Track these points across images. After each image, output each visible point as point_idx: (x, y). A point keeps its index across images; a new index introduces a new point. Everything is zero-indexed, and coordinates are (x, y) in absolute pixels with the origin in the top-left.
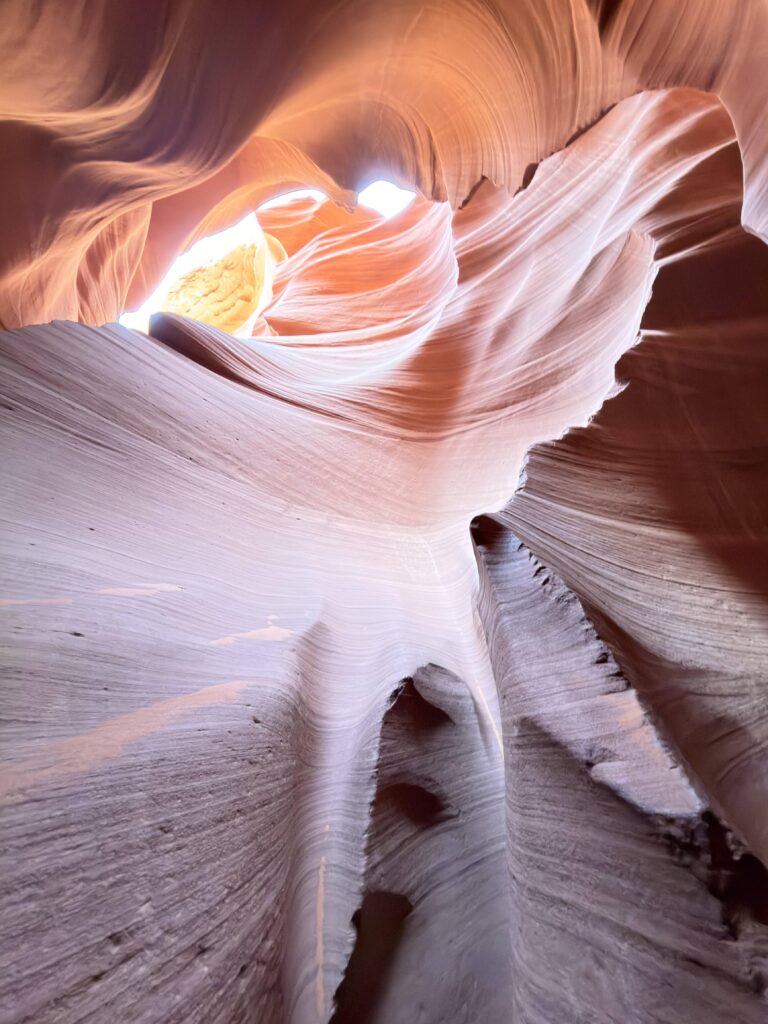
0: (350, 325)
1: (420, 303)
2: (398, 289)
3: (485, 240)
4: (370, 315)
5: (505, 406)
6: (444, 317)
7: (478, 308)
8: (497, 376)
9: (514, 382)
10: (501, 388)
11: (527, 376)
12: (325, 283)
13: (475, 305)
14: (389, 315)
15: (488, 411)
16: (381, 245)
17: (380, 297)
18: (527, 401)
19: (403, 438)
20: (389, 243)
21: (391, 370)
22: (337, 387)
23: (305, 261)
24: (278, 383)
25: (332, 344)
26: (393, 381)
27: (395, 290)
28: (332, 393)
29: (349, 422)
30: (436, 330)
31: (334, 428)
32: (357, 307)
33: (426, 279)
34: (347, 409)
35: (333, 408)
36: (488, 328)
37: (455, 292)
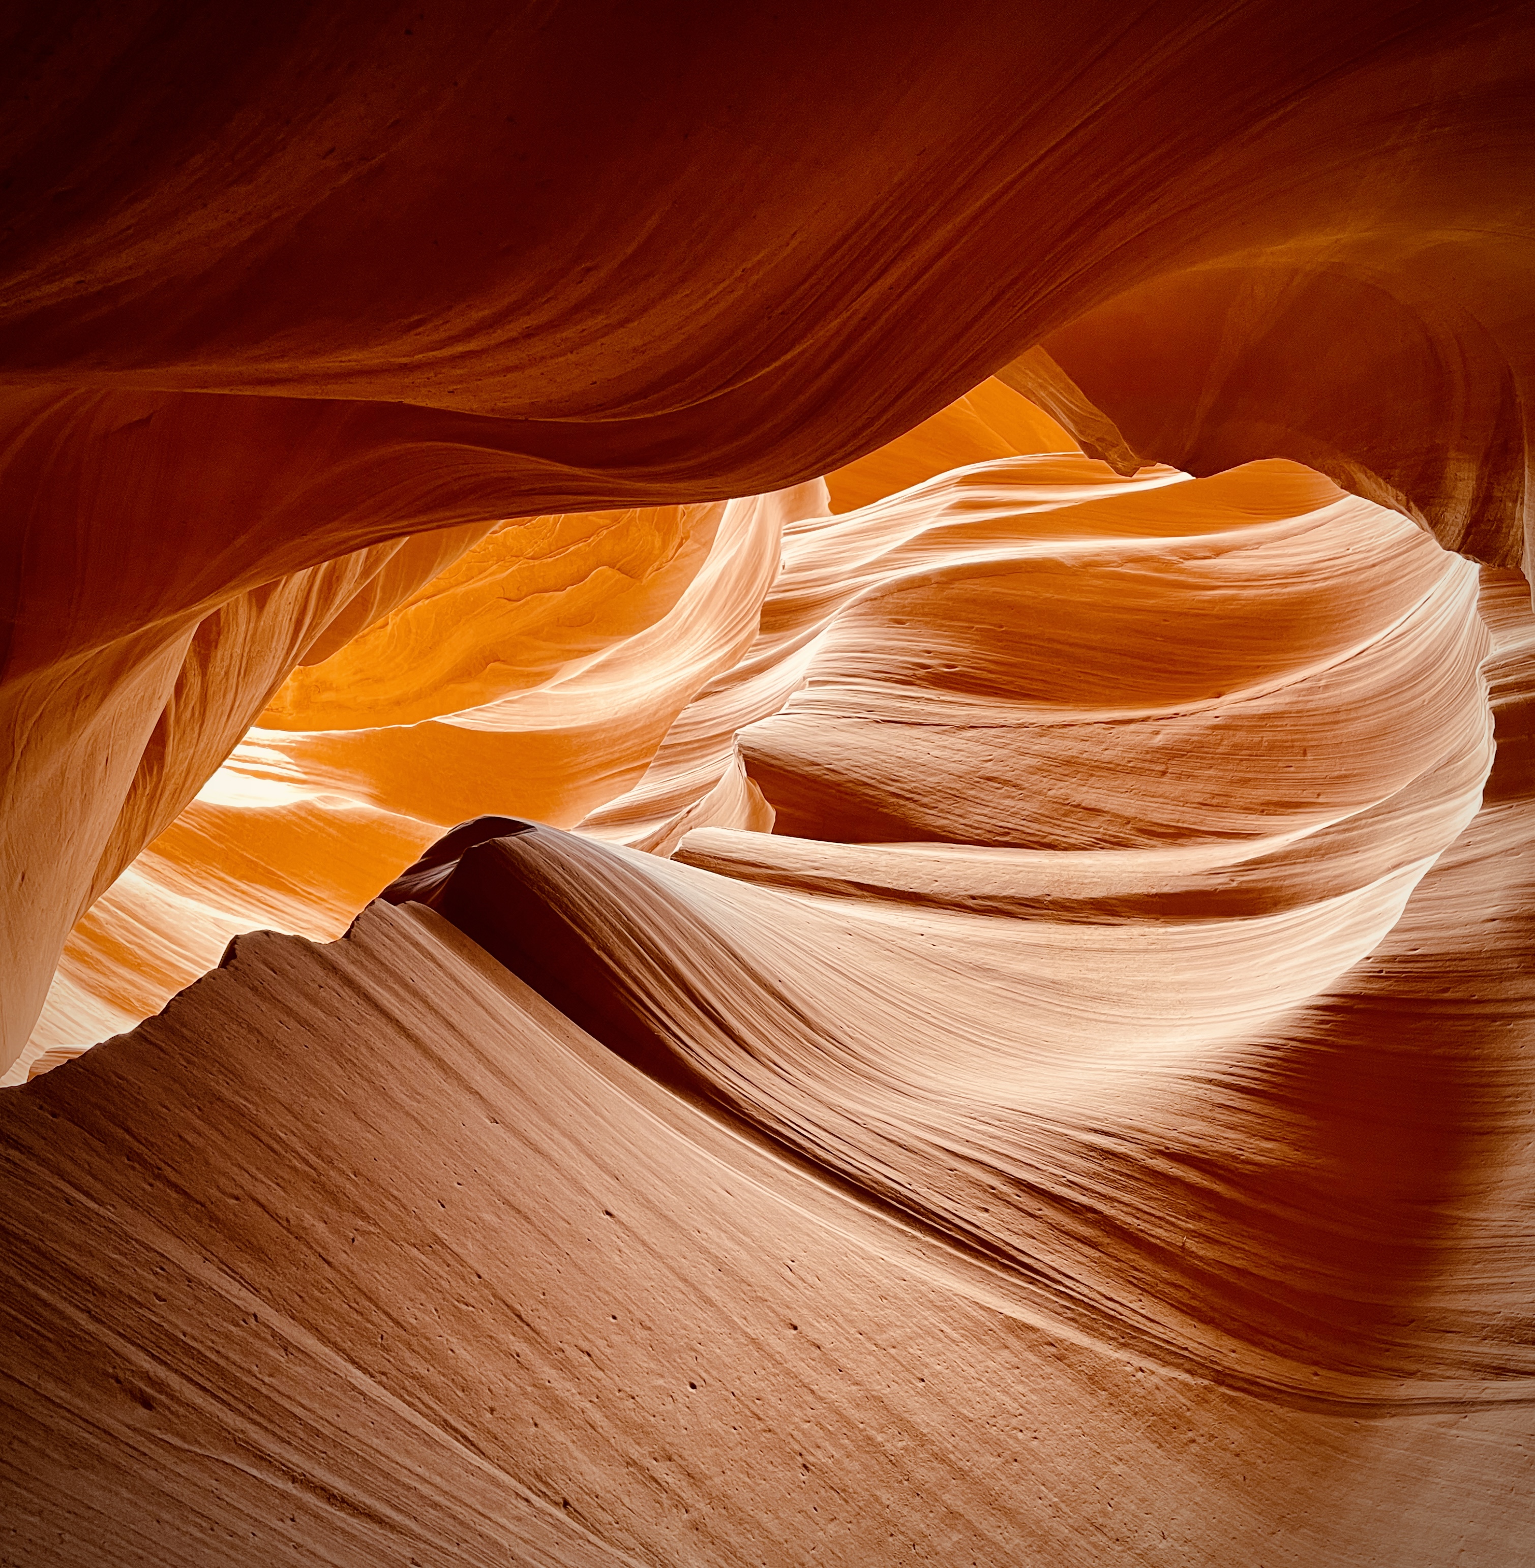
1: (1307, 795)
12: (963, 649)
14: (1189, 818)
16: (1188, 554)
19: (1222, 1377)
20: (1219, 551)
21: (1194, 1079)
22: (997, 1123)
23: (898, 550)
24: (807, 1093)
25: (970, 903)
26: (1199, 1127)
27: (1215, 727)
28: (981, 1148)
29: (1033, 1281)
30: (1393, 959)
31: (982, 1307)
32: (1068, 762)
33: (1342, 716)
34: (1029, 1225)
35: (980, 1218)
37: (1470, 832)
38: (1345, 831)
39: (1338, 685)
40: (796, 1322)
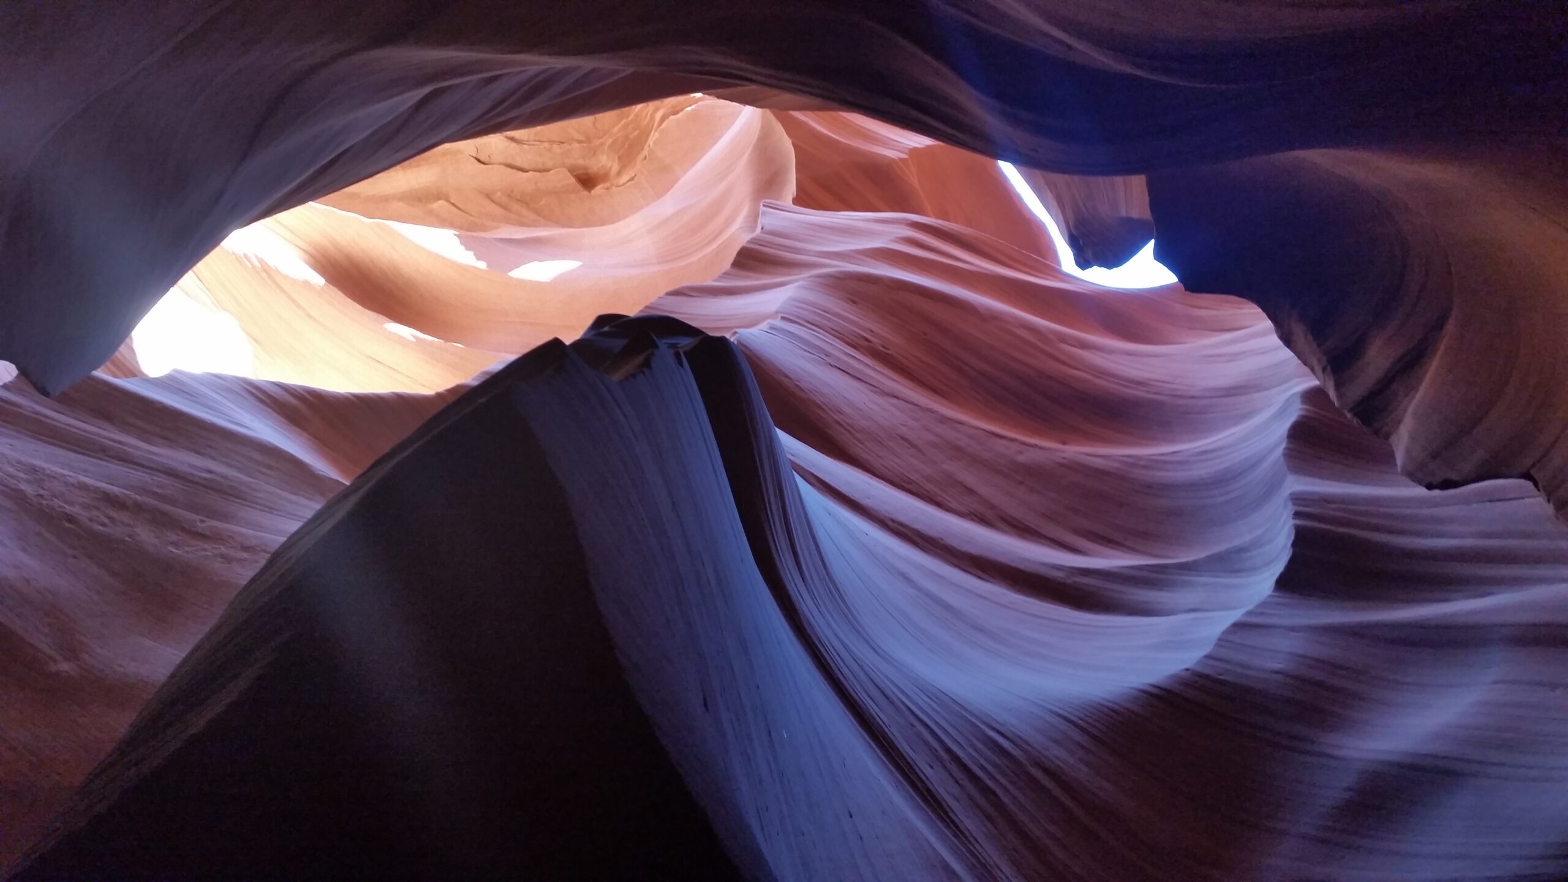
0: (929, 486)
2: (1074, 467)
3: (1377, 528)
4: (984, 490)
6: (1224, 653)
7: (1320, 684)
12: (897, 340)
13: (1319, 676)
14: (1032, 520)
16: (1063, 339)
17: (1021, 458)
21: (1059, 715)
22: (936, 700)
25: (891, 524)
26: (1062, 754)
27: (1063, 465)
29: (956, 836)
30: (1201, 676)
31: (930, 845)
32: (958, 449)
33: (1155, 492)
34: (956, 790)
35: (928, 771)
36: (1343, 759)
37: (1264, 604)
38: (1157, 572)
40: (852, 813)
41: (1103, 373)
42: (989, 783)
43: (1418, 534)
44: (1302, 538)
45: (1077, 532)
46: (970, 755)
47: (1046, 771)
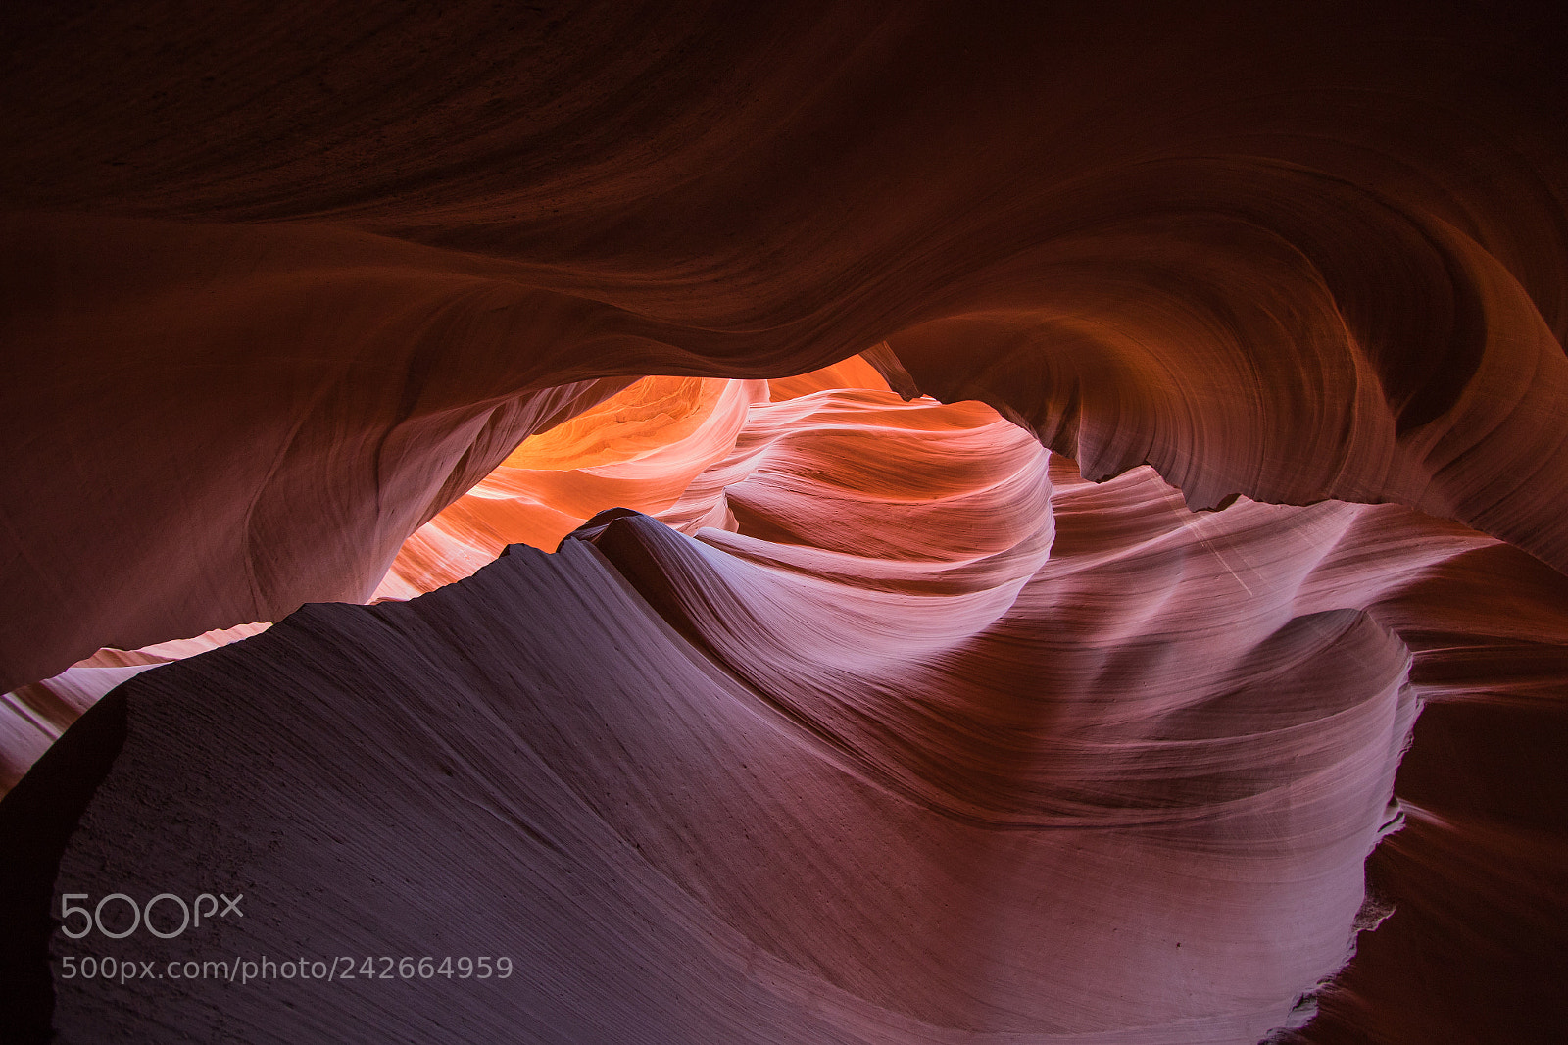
0: (854, 545)
1: (972, 545)
2: (942, 511)
3: (1104, 506)
4: (889, 539)
5: (1118, 804)
7: (1080, 608)
8: (1104, 741)
9: (1138, 766)
10: (1109, 768)
11: (1162, 764)
12: (828, 465)
13: (1078, 603)
14: (920, 549)
15: (1087, 801)
16: (925, 438)
17: (909, 514)
18: (1160, 811)
19: (932, 806)
20: (938, 438)
23: (802, 420)
24: (753, 653)
25: (826, 575)
26: (927, 687)
27: (934, 512)
28: (830, 688)
29: (851, 754)
30: (1008, 619)
31: (828, 765)
32: (870, 518)
33: (988, 513)
34: (850, 726)
35: (829, 721)
36: (1097, 649)
37: (1044, 568)
38: (988, 562)
39: (986, 500)
40: (746, 764)
41: (950, 452)
42: (874, 717)
43: (1128, 503)
44: (1060, 523)
45: (946, 548)
46: (861, 704)
47: (915, 700)
